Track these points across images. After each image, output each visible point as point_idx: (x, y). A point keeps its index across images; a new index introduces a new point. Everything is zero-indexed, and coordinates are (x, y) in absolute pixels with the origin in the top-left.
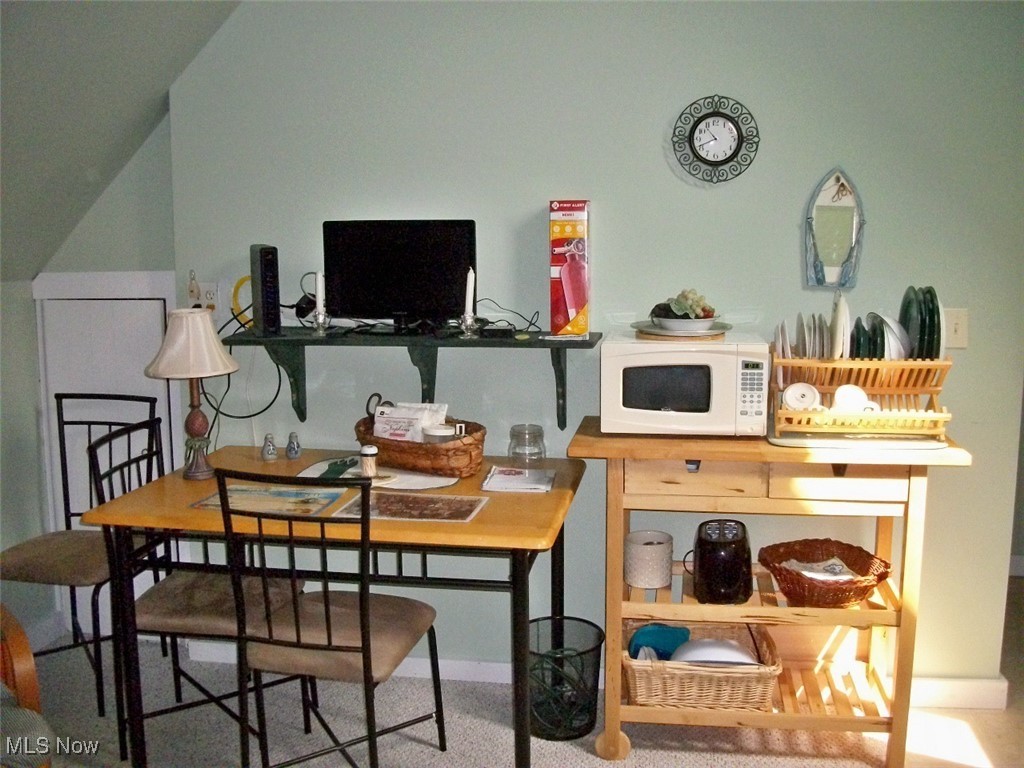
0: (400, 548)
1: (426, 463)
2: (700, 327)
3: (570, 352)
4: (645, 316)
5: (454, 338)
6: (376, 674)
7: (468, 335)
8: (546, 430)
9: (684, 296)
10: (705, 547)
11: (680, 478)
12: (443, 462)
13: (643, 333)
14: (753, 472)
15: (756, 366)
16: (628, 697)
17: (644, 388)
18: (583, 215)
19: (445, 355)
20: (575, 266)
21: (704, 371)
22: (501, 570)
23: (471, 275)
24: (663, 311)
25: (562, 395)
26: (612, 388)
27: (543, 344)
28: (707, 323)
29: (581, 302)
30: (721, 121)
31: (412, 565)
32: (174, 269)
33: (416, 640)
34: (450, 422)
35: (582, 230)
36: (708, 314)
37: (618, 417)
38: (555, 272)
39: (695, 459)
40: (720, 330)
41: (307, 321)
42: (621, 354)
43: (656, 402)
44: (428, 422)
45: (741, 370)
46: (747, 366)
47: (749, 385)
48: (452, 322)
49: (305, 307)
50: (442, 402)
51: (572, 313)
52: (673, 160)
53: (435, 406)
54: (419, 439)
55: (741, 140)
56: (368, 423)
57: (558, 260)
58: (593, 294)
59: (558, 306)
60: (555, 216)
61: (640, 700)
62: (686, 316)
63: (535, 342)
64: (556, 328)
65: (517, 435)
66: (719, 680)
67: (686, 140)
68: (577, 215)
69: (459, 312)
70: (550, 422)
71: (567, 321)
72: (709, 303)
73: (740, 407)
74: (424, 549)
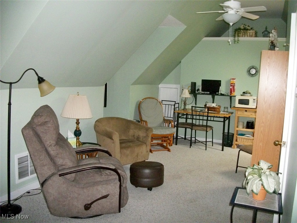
0: (211, 117)
1: (213, 110)
2: (249, 95)
3: (232, 97)
4: (242, 93)
5: (218, 95)
6: (207, 131)
7: (219, 94)
8: (228, 107)
9: (247, 91)
10: (248, 123)
11: (244, 113)
12: (215, 110)
13: (242, 95)
14: (253, 112)
15: (255, 100)
16: (236, 141)
17: (241, 102)
18: (235, 80)
19: (216, 97)
20: (234, 87)
21: (248, 100)
22: (222, 120)
23: (220, 87)
24: (244, 93)
25: (231, 103)
26: (237, 101)
27: (229, 96)
28: (250, 94)
29: (234, 91)
30: (254, 69)
31: (212, 119)
32: (180, 84)
33: (211, 130)
34: (216, 105)
35: (235, 82)
36: (250, 93)
37: (237, 105)
38: (231, 87)
39: (246, 110)
40: (251, 96)
41: (199, 92)
42: (238, 97)
43: (242, 104)
44: (214, 105)
45: (253, 100)
46: (254, 100)
47: (254, 102)
48: (217, 93)
49: (198, 90)
50: (215, 103)
51: (233, 93)
52: (247, 74)
53: (214, 103)
54: (212, 107)
55: (256, 71)
56: (206, 105)
57: (231, 86)
58: (236, 90)
59: (231, 92)
60: (231, 80)
61: (238, 141)
62: (247, 93)
63: (228, 96)
64: (231, 95)
65: (225, 108)
66: (248, 139)
67: (249, 71)
68: (234, 80)
69: (218, 92)
70: (229, 107)
71: (232, 94)
72: (250, 92)
73: (253, 105)
74: (214, 117)
